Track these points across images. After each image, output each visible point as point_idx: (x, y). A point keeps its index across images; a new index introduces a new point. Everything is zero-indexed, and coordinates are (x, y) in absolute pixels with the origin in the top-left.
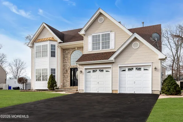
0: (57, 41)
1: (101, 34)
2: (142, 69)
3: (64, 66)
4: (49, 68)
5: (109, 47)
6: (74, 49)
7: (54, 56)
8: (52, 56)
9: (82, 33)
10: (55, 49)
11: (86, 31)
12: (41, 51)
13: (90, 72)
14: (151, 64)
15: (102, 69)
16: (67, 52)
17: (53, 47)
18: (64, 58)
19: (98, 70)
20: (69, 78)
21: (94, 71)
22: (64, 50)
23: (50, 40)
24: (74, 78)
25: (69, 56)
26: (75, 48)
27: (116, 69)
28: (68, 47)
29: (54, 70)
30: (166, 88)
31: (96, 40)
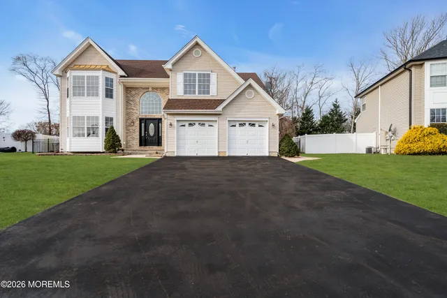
0: (116, 73)
1: (197, 73)
2: (257, 125)
3: (128, 115)
4: (103, 115)
5: (208, 93)
6: (146, 89)
7: (111, 97)
8: (107, 96)
9: (168, 66)
10: (112, 86)
11: (174, 65)
12: (86, 85)
13: (184, 126)
14: (268, 119)
15: (202, 122)
16: (133, 92)
17: (109, 82)
18: (128, 102)
19: (197, 123)
20: (138, 133)
21: (190, 125)
22: (128, 89)
23: (104, 70)
24: (145, 134)
25: (138, 100)
26: (148, 88)
27: (224, 123)
28: (136, 84)
29: (112, 119)
30: (287, 149)
31: (190, 80)
